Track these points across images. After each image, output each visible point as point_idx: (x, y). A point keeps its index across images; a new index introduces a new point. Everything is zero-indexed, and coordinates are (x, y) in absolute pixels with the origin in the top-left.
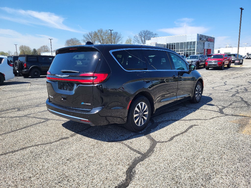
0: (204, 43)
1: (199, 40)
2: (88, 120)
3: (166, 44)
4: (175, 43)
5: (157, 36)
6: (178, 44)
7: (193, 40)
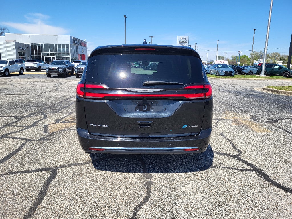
0: (77, 48)
1: (73, 43)
2: (197, 148)
3: (30, 44)
4: (42, 44)
5: (7, 31)
6: (46, 45)
7: (66, 43)
